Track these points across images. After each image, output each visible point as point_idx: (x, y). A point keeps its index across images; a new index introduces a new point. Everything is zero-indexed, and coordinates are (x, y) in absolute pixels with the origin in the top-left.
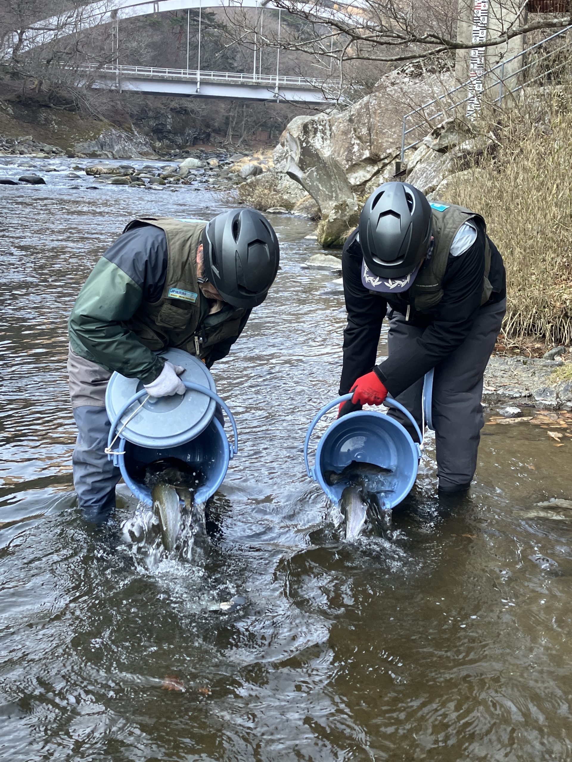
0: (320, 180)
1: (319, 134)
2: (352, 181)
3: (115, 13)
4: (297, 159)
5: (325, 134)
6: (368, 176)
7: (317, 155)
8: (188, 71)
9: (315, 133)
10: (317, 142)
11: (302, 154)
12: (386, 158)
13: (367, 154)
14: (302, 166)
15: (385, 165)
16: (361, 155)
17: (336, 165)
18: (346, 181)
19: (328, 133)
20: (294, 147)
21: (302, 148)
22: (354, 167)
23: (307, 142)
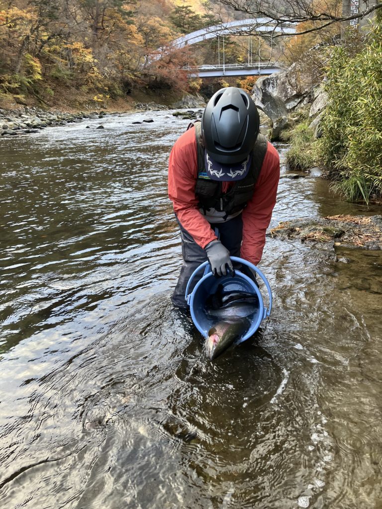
0: (272, 108)
1: (271, 85)
2: (288, 107)
3: (186, 42)
4: (260, 99)
5: (273, 84)
6: (296, 104)
7: (270, 95)
8: (219, 65)
9: (269, 84)
10: (270, 89)
11: (263, 96)
12: (304, 94)
13: (295, 92)
14: (263, 102)
15: (304, 97)
16: (292, 93)
17: (280, 99)
18: (285, 107)
19: (275, 84)
20: (259, 93)
21: (263, 93)
22: (288, 100)
23: (265, 90)
